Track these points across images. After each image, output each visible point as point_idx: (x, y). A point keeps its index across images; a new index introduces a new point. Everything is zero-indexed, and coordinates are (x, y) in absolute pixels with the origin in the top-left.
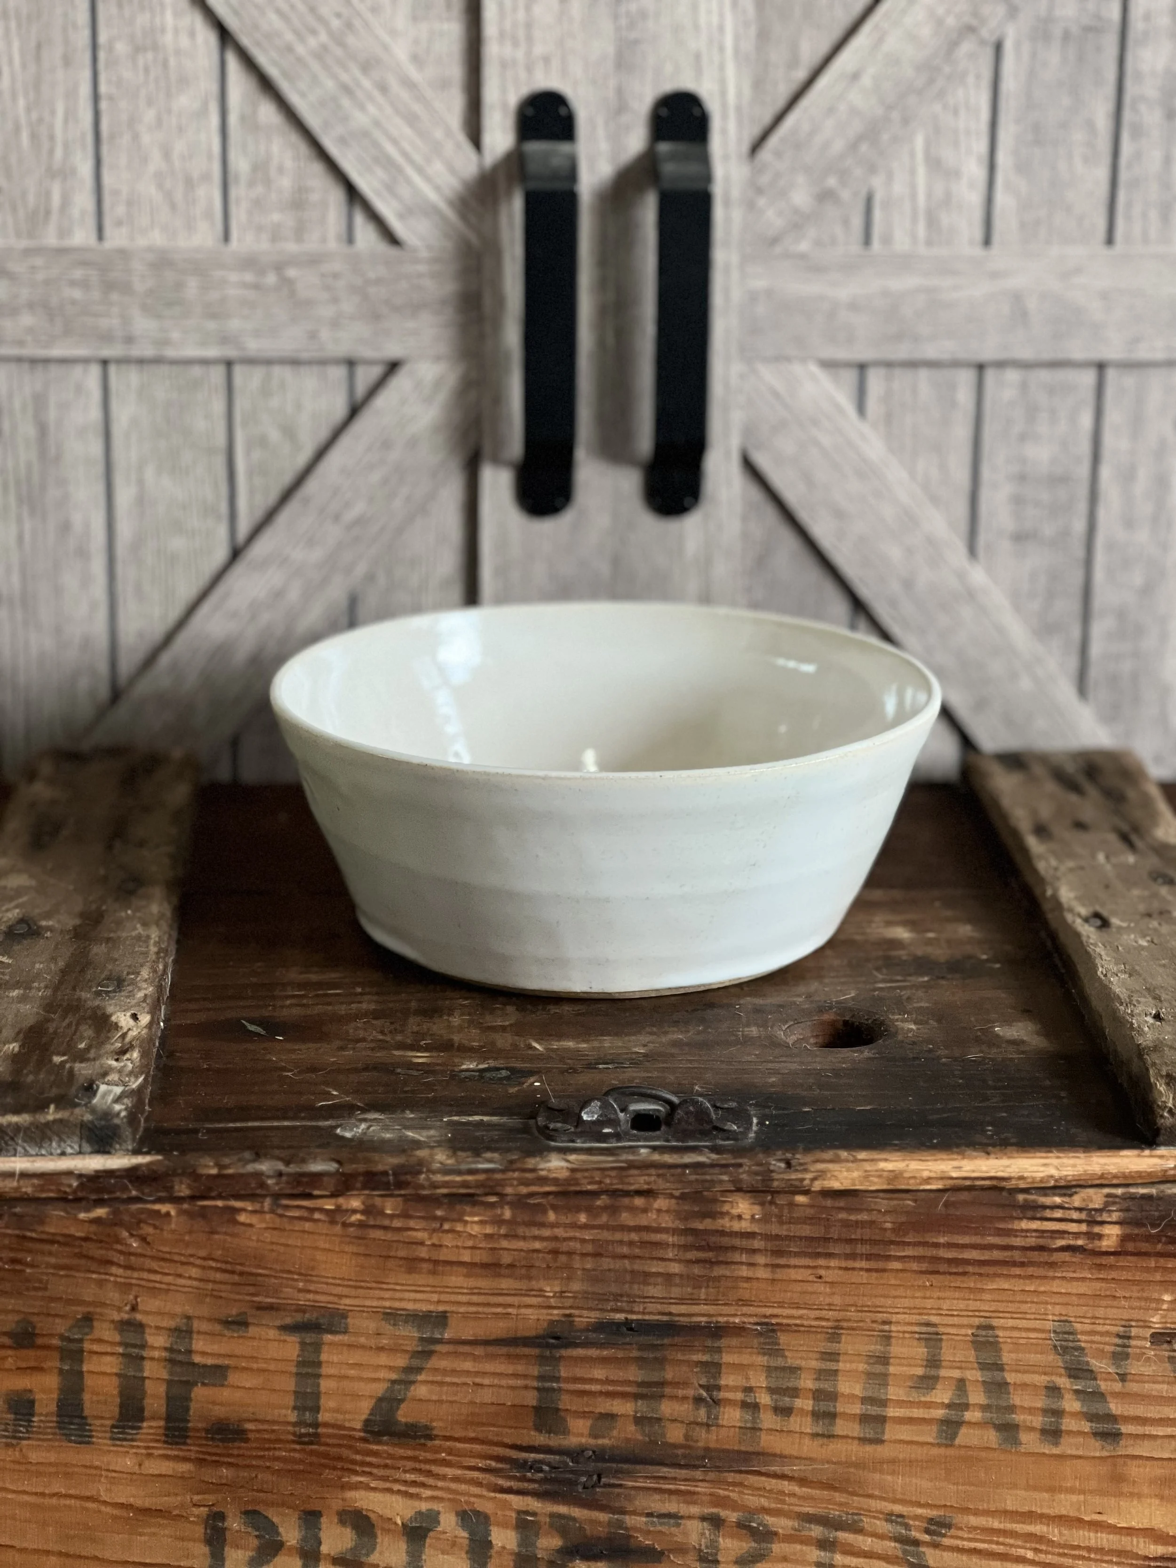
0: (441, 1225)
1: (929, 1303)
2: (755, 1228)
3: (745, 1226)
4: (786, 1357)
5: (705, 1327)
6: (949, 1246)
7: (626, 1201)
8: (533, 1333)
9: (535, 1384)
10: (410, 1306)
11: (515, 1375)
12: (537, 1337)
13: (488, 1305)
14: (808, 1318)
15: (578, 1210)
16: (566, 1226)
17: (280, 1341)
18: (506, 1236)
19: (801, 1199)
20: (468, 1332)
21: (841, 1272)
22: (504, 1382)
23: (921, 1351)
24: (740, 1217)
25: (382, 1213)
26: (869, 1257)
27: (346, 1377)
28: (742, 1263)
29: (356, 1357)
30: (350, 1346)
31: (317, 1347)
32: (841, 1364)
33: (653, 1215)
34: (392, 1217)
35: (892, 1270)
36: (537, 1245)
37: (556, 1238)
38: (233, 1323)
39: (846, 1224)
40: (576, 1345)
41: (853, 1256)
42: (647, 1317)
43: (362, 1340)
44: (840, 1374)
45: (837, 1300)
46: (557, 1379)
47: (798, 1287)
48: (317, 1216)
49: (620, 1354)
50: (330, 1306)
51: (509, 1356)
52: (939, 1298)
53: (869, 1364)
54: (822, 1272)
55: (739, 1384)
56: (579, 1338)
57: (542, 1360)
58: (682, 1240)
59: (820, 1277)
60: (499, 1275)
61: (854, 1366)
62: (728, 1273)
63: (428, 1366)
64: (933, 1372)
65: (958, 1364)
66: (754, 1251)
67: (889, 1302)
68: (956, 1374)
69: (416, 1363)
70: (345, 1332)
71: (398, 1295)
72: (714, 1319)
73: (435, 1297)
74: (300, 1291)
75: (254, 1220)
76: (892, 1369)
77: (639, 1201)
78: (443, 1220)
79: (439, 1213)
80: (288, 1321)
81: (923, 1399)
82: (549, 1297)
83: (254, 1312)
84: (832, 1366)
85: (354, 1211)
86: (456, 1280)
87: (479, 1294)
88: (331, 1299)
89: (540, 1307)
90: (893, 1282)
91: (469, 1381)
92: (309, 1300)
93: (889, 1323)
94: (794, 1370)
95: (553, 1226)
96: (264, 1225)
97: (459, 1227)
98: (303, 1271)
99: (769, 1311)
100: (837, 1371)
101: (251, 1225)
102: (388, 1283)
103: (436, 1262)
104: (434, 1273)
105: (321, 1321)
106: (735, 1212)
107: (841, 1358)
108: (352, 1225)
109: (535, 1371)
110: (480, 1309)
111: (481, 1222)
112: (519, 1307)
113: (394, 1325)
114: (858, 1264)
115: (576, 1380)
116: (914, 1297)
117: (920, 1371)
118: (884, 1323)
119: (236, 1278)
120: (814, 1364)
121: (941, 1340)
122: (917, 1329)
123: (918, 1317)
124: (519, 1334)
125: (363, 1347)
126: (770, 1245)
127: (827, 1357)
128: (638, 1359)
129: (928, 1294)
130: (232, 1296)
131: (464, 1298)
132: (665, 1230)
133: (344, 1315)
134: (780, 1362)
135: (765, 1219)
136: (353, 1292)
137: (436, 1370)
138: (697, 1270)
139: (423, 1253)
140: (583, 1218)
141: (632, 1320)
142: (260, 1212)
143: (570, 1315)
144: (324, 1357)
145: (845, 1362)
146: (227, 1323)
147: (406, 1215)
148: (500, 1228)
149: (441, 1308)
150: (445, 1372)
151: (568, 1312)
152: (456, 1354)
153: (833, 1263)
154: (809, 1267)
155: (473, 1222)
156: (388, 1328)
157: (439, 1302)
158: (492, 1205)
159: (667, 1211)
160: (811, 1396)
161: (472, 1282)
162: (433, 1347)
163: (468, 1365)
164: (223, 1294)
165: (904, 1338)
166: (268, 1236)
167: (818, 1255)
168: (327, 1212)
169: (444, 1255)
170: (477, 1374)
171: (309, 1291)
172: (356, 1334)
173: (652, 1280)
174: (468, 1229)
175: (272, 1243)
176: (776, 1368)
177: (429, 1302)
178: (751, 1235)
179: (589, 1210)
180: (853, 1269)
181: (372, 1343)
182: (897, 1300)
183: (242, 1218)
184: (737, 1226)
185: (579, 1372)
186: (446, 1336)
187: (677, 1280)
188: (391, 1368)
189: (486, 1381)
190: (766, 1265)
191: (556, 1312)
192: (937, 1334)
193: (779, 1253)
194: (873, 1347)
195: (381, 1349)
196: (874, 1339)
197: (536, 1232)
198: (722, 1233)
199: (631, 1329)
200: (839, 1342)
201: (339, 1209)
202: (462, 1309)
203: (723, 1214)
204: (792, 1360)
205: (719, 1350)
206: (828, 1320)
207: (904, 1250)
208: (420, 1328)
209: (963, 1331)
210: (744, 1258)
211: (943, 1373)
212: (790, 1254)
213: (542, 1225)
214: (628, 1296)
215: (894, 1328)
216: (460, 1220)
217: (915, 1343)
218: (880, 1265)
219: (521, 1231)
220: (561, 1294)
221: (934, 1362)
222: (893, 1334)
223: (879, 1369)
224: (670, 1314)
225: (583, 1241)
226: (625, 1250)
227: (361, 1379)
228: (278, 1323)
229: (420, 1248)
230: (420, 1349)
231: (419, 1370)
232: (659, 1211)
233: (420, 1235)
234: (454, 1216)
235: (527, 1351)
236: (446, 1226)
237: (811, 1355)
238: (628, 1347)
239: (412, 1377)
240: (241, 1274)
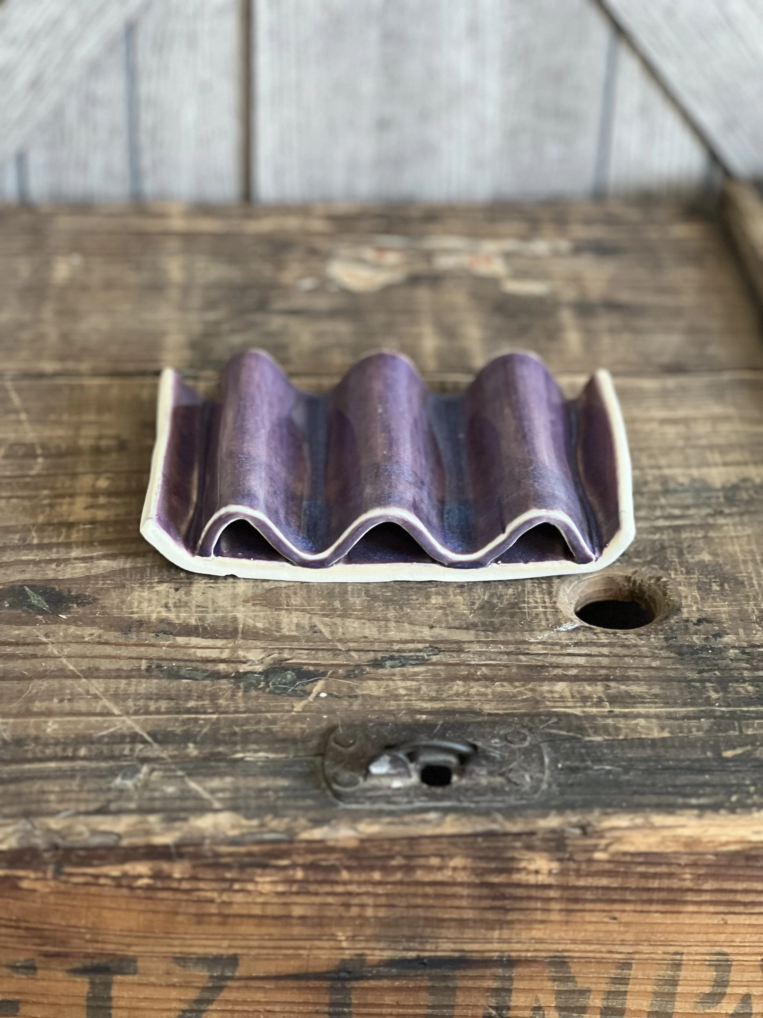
0: (231, 886)
1: (722, 937)
2: (551, 880)
3: (542, 879)
4: (576, 982)
5: (497, 961)
6: (746, 891)
7: (422, 861)
8: (325, 969)
9: (326, 1009)
10: (200, 951)
11: (307, 1003)
12: (328, 972)
13: (280, 948)
14: (601, 952)
15: (372, 868)
16: (359, 883)
17: (69, 981)
18: (298, 893)
19: (598, 855)
20: (260, 969)
21: (636, 914)
22: (295, 1008)
23: (712, 974)
24: (537, 872)
25: (169, 877)
26: (665, 902)
27: (137, 1009)
28: (536, 909)
29: (148, 992)
30: (140, 984)
31: (108, 986)
32: (630, 986)
33: (449, 873)
34: (180, 880)
35: (687, 912)
36: (330, 900)
37: (350, 894)
38: (22, 967)
39: (644, 875)
40: (368, 978)
41: (650, 902)
42: (439, 954)
43: (153, 979)
44: (628, 994)
45: (630, 937)
46: (349, 1005)
47: (591, 927)
48: (102, 881)
49: (411, 985)
50: (119, 953)
51: (300, 989)
52: (732, 933)
53: (658, 985)
54: (617, 915)
55: (527, 1005)
56: (371, 972)
57: (332, 990)
58: (477, 892)
59: (615, 919)
60: (291, 925)
61: (643, 988)
62: (522, 917)
63: (219, 998)
64: (720, 990)
65: (746, 984)
66: (550, 899)
67: (682, 937)
68: (743, 991)
69: (207, 995)
70: (135, 973)
71: (188, 942)
72: (506, 954)
73: (225, 943)
74: (88, 941)
75: (38, 886)
76: (679, 989)
77: (435, 861)
78: (233, 881)
79: (229, 875)
80: (78, 965)
81: (708, 1011)
82: (340, 941)
83: (42, 959)
84: (622, 988)
85: (140, 876)
86: (247, 928)
87: (270, 940)
88: (121, 947)
89: (332, 948)
90: (687, 921)
91: (260, 1008)
92: (97, 949)
93: (682, 954)
94: (584, 992)
95: (345, 883)
96: (47, 890)
97: (250, 887)
98: (90, 925)
99: (561, 947)
100: (625, 993)
101: (34, 891)
102: (178, 934)
103: (228, 916)
104: (224, 924)
105: (110, 965)
106: (532, 867)
107: (631, 981)
108: (140, 888)
109: (327, 999)
110: (271, 951)
111: (273, 883)
112: (311, 949)
113: (184, 967)
114: (654, 908)
115: (365, 1005)
116: (706, 933)
117: (707, 990)
118: (676, 953)
119: (22, 932)
120: (604, 987)
121: (731, 965)
122: (708, 957)
123: (710, 948)
124: (310, 970)
125: (153, 985)
126: (567, 894)
127: (616, 981)
128: (427, 989)
129: (721, 929)
130: (18, 946)
131: (256, 943)
132: (461, 884)
133: (134, 960)
134: (570, 986)
135: (563, 873)
136: (143, 941)
137: (227, 1001)
138: (490, 915)
139: (213, 909)
140: (377, 876)
141: (425, 957)
142: (44, 879)
143: (362, 955)
144: (114, 992)
145: (634, 984)
146: (14, 968)
147: (194, 878)
148: (291, 886)
149: (231, 952)
150: (235, 1002)
151: (359, 952)
152: (246, 987)
153: (628, 907)
154: (604, 911)
155: (264, 883)
156: (177, 969)
157: (230, 947)
158: (284, 868)
159: (464, 868)
160: (599, 1011)
161: (264, 930)
162: (223, 983)
163: (259, 996)
164: (9, 945)
165: (694, 965)
166: (52, 899)
167: (614, 901)
168: (114, 878)
169: (235, 909)
170: (268, 1003)
171: (97, 942)
172: (145, 974)
173: (445, 924)
174: (260, 887)
175: (56, 904)
176: (566, 991)
177: (219, 947)
178: (549, 887)
179: (384, 869)
180: (649, 912)
181: (163, 981)
182: (691, 936)
183: (25, 884)
184: (532, 879)
185: (370, 998)
186: (237, 974)
187: (471, 924)
188: (181, 1000)
189: (277, 1008)
190: (561, 910)
191: (347, 952)
192: (728, 961)
193: (576, 900)
194: (662, 973)
195: (174, 986)
196: (665, 967)
197: (327, 888)
198: (519, 885)
199: (424, 964)
200: (630, 970)
201: (125, 875)
202: (254, 952)
203: (519, 870)
204: (582, 985)
205: (510, 979)
206: (621, 953)
207: (701, 896)
208: (210, 968)
209: (753, 958)
210: (539, 905)
211: (728, 990)
212: (586, 901)
213: (336, 883)
214: (421, 937)
215: (684, 957)
216: (252, 881)
217: (705, 968)
218: (676, 908)
219: (313, 888)
220: (352, 938)
221: (722, 983)
222: (684, 962)
223: (667, 989)
224: (463, 951)
225: (376, 895)
226: (419, 901)
227: (153, 1009)
228: (68, 967)
229: (209, 905)
230: (210, 985)
231: (210, 1001)
232: (455, 869)
233: (209, 895)
234: (245, 876)
235: (317, 983)
236: (237, 886)
237: (601, 980)
238: (419, 978)
239: (202, 1007)
240: (27, 929)
